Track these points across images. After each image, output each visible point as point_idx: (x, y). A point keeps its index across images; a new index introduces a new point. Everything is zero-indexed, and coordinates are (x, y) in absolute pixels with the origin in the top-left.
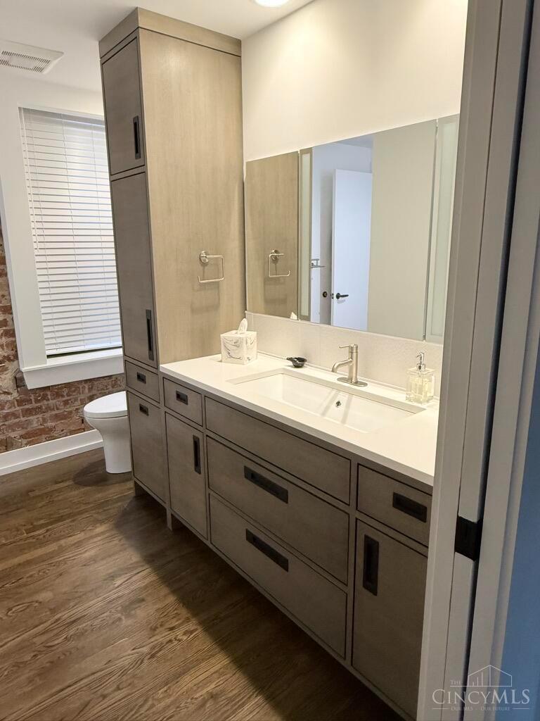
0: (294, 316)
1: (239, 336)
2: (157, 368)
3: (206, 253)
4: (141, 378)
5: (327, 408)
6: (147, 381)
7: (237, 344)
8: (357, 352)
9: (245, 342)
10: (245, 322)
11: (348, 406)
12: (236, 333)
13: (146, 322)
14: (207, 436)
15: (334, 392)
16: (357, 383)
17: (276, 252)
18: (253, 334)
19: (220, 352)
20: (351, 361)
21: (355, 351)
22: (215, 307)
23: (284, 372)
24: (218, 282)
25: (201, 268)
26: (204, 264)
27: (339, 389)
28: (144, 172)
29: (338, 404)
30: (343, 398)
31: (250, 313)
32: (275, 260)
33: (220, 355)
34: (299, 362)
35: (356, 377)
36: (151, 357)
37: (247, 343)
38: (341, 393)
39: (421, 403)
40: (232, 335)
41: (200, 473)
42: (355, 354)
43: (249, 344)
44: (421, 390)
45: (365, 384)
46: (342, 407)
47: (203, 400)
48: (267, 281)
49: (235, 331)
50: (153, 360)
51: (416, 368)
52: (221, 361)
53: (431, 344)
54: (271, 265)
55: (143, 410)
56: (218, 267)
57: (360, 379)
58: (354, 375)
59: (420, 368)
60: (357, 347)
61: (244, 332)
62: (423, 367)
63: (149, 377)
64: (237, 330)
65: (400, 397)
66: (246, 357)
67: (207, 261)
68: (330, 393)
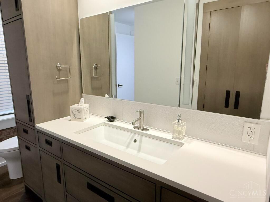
0: (107, 96)
1: (80, 107)
2: (34, 126)
3: (60, 65)
4: (26, 131)
5: (129, 143)
6: (29, 133)
7: (79, 111)
8: (143, 114)
9: (83, 110)
10: (82, 99)
11: (141, 142)
12: (78, 105)
13: (26, 101)
14: (64, 164)
15: (132, 134)
16: (144, 129)
17: (96, 65)
18: (87, 105)
19: (70, 115)
20: (141, 119)
21: (142, 113)
22: (66, 92)
23: (105, 124)
24: (67, 80)
25: (58, 72)
26: (59, 70)
27: (135, 133)
28: (22, 18)
29: (135, 141)
30: (137, 137)
31: (84, 95)
32: (96, 68)
33: (70, 117)
34: (112, 119)
35: (143, 126)
36: (31, 120)
37: (84, 110)
38: (136, 135)
39: (180, 139)
40: (76, 106)
41: (60, 183)
42: (142, 115)
43: (85, 110)
44: (180, 133)
45: (148, 130)
46: (137, 143)
47: (61, 145)
48: (92, 78)
49: (77, 104)
50: (32, 122)
51: (176, 121)
52: (70, 120)
53: (183, 109)
54: (94, 71)
55: (28, 148)
56: (67, 72)
57: (145, 127)
58: (142, 125)
59: (179, 121)
60: (143, 111)
61: (82, 105)
62: (180, 121)
63: (30, 131)
64: (79, 103)
65: (169, 136)
66: (84, 117)
67: (61, 68)
68: (130, 135)
